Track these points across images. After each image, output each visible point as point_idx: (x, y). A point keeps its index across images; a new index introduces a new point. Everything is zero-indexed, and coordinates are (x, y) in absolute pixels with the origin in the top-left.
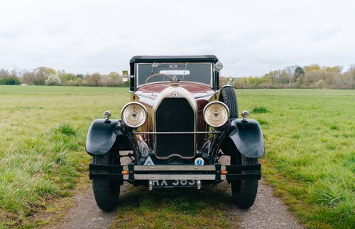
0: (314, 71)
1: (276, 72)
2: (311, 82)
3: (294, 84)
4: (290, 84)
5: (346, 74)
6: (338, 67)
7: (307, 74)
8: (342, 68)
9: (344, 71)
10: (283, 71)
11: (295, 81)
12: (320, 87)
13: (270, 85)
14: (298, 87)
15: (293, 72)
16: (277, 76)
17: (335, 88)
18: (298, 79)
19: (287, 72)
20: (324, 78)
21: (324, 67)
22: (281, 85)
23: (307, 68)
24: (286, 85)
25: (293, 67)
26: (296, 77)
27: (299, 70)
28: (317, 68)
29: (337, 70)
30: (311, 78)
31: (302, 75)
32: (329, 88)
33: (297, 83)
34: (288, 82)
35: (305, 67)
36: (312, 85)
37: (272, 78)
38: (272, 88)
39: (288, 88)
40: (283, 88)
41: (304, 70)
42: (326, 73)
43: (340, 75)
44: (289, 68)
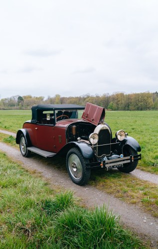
0: (29, 99)
1: (6, 99)
2: (28, 105)
3: (18, 107)
4: (15, 107)
5: (46, 101)
6: (42, 97)
7: (25, 100)
9: (45, 99)
10: (10, 99)
11: (18, 105)
13: (2, 107)
14: (21, 109)
15: (16, 99)
16: (7, 102)
18: (20, 104)
19: (13, 99)
20: (35, 103)
21: (34, 97)
22: (10, 108)
23: (25, 97)
25: (16, 96)
26: (19, 102)
27: (20, 98)
28: (31, 97)
29: (41, 99)
30: (27, 103)
31: (22, 102)
33: (20, 106)
34: (14, 106)
37: (4, 103)
38: (4, 109)
39: (14, 109)
40: (12, 109)
41: (23, 98)
42: (36, 100)
43: (43, 102)
44: (14, 97)
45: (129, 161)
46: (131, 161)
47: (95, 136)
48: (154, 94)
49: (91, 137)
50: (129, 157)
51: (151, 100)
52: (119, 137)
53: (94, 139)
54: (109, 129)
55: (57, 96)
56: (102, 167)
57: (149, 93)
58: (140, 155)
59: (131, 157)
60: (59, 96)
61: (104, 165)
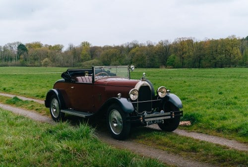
0: (38, 49)
2: (35, 60)
3: (18, 62)
4: (14, 62)
5: (66, 52)
6: (59, 45)
7: (30, 51)
8: (62, 47)
9: (64, 50)
10: (4, 48)
11: (19, 59)
12: (46, 65)
14: (23, 65)
15: (15, 49)
17: (59, 66)
18: (22, 56)
19: (9, 48)
20: (48, 57)
21: (46, 45)
22: (4, 63)
23: (30, 45)
24: (9, 63)
25: (14, 44)
26: (19, 54)
27: (21, 47)
28: (39, 45)
29: (58, 48)
30: (35, 56)
31: (25, 53)
32: (53, 66)
33: (21, 60)
34: (11, 59)
35: (27, 45)
36: (36, 63)
39: (11, 66)
40: (7, 66)
41: (27, 48)
42: (49, 51)
43: (62, 53)
44: (10, 45)
45: (170, 117)
46: (172, 117)
47: (135, 92)
49: (131, 93)
50: (169, 113)
51: (237, 51)
52: (160, 94)
53: (134, 95)
54: (149, 85)
55: (85, 44)
56: (142, 121)
58: (182, 112)
59: (172, 113)
60: (88, 44)
61: (143, 120)
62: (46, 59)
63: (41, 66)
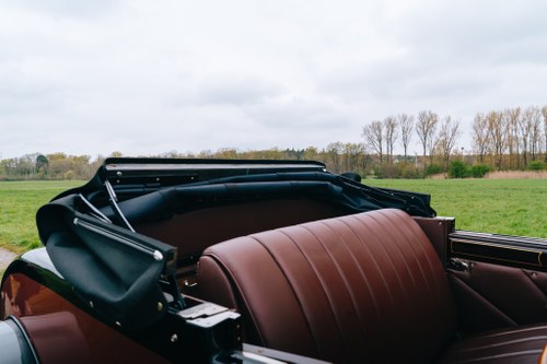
0: (60, 160)
1: (12, 160)
2: (57, 172)
3: (37, 175)
4: (31, 175)
5: (94, 163)
6: (85, 156)
7: (51, 163)
8: (89, 157)
9: (91, 161)
10: (21, 160)
11: (38, 172)
12: (69, 179)
13: (5, 176)
14: (42, 179)
15: (34, 160)
16: (13, 165)
18: (41, 169)
19: (27, 160)
20: (72, 169)
21: (70, 156)
22: (20, 177)
23: (52, 157)
24: (26, 176)
25: (33, 155)
26: (38, 166)
27: (41, 159)
28: (63, 157)
29: (85, 159)
30: (56, 168)
31: (45, 165)
33: (40, 174)
34: (29, 173)
35: (49, 156)
36: (58, 176)
37: (6, 167)
38: (7, 180)
39: (28, 180)
40: (23, 180)
41: (48, 159)
42: (74, 163)
43: (88, 165)
44: (28, 157)
48: (284, 152)
55: (116, 155)
57: (276, 152)
60: (119, 154)
62: (70, 172)
63: (63, 179)
